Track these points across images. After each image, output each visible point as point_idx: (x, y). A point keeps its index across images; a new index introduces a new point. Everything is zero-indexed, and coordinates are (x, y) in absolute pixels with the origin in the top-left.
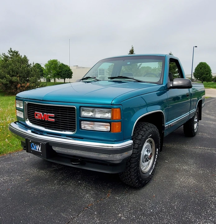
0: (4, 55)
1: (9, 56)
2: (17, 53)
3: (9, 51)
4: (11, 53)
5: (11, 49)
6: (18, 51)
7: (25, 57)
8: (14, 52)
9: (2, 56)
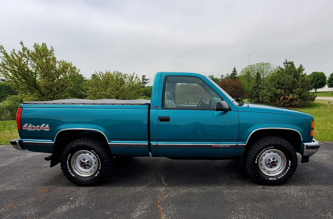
0: (279, 67)
1: (284, 68)
2: (292, 64)
3: (284, 63)
4: (286, 65)
5: (286, 60)
6: (293, 62)
7: (300, 66)
8: (289, 63)
9: (278, 69)
